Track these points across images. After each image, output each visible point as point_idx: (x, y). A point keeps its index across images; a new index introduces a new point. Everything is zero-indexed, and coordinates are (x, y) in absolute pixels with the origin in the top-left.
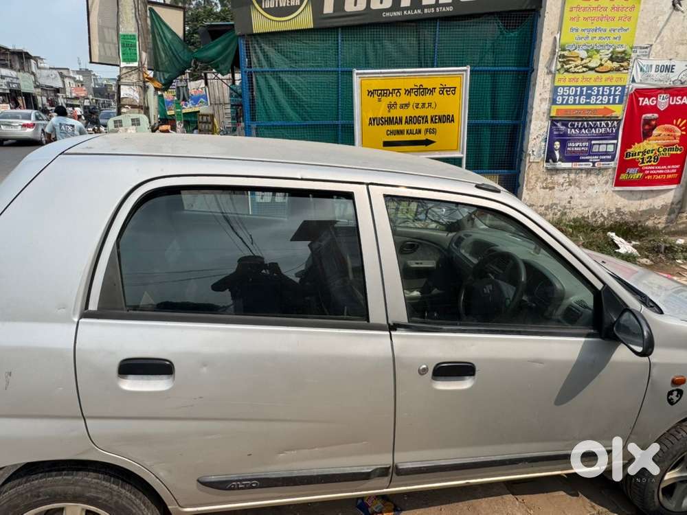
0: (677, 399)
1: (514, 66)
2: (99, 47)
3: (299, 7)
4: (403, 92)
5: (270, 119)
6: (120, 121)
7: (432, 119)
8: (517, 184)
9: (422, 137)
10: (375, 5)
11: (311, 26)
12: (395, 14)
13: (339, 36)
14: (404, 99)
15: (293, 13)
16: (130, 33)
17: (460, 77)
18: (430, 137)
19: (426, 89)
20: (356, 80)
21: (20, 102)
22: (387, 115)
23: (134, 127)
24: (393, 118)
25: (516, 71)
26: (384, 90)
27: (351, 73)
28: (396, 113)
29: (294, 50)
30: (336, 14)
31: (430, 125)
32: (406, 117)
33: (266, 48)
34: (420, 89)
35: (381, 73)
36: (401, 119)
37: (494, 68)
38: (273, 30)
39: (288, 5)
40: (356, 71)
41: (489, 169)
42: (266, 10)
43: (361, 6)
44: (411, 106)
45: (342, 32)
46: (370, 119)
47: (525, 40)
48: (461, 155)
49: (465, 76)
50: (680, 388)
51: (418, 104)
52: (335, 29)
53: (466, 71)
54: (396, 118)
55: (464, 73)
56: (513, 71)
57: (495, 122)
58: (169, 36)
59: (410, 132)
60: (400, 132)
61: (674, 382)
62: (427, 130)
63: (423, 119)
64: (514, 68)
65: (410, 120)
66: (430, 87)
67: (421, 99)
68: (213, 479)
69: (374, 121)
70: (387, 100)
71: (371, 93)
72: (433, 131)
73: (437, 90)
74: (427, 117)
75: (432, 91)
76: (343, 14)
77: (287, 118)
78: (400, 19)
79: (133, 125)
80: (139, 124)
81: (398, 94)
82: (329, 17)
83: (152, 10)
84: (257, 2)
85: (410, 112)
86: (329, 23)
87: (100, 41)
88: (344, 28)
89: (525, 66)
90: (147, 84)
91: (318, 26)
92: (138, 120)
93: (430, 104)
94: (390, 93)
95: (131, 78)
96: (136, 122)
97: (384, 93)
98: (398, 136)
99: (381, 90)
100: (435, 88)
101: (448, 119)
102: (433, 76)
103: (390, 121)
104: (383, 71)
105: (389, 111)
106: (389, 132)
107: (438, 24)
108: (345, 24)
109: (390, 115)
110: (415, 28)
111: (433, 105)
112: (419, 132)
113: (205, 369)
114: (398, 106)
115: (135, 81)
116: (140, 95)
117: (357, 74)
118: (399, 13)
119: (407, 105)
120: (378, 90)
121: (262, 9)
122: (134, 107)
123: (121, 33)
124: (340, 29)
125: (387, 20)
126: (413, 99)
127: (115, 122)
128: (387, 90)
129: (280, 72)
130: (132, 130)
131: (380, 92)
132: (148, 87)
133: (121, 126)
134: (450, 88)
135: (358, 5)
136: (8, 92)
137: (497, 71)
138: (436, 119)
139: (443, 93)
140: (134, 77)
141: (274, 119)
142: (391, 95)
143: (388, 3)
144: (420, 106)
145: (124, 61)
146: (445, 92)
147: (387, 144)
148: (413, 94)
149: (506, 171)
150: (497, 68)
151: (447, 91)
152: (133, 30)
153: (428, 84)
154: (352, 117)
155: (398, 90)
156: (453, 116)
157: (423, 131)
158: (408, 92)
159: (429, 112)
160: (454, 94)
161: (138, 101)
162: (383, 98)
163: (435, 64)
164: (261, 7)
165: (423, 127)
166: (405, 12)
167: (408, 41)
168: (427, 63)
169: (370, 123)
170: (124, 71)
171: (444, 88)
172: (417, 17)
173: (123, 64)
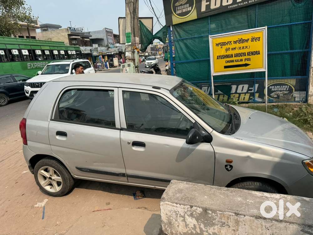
0: (231, 169)
1: (302, 21)
2: (123, 37)
3: (191, 11)
4: (232, 43)
5: (180, 60)
6: (124, 65)
7: (248, 54)
8: (307, 83)
9: (243, 63)
10: (225, 4)
11: (196, 17)
12: (234, 6)
13: (209, 20)
14: (233, 46)
15: (189, 13)
16: (129, 32)
17: (262, 32)
18: (247, 62)
19: (244, 40)
20: (210, 40)
21: (122, 56)
22: (225, 54)
23: (128, 67)
24: (228, 55)
25: (303, 23)
26: (223, 43)
27: (208, 37)
28: (229, 53)
29: (190, 29)
30: (207, 11)
31: (247, 57)
32: (235, 54)
33: (178, 30)
34: (241, 40)
35: (222, 35)
36: (232, 55)
37: (290, 24)
38: (181, 22)
39: (186, 11)
40: (210, 36)
41: (290, 76)
42: (177, 15)
43: (218, 5)
44: (237, 48)
45: (210, 18)
46: (218, 56)
47: (308, 7)
48: (265, 70)
49: (264, 31)
50: (231, 164)
51: (241, 47)
52: (207, 17)
53: (265, 29)
54: (230, 55)
55: (264, 30)
56: (302, 24)
57: (293, 51)
58: (145, 30)
59: (237, 61)
60: (232, 61)
61: (227, 161)
62: (245, 59)
63: (243, 54)
64: (302, 22)
65: (237, 55)
66: (247, 39)
67: (242, 45)
68: (79, 167)
69: (219, 57)
70: (225, 47)
71: (217, 45)
72: (249, 60)
73: (250, 40)
74: (245, 53)
75: (247, 40)
76: (210, 10)
77: (187, 59)
78: (237, 8)
79: (128, 66)
80: (130, 66)
81: (230, 44)
82: (204, 12)
83: (140, 21)
84: (174, 12)
85: (237, 51)
86: (204, 15)
87: (123, 36)
88: (211, 16)
89: (309, 20)
90: (135, 50)
91: (199, 17)
92: (130, 64)
93: (246, 47)
94: (226, 44)
95: (129, 49)
96: (129, 65)
97: (223, 44)
98: (231, 63)
99: (222, 43)
100: (249, 39)
101: (257, 53)
102: (247, 34)
103: (227, 56)
104: (222, 34)
105: (226, 52)
106: (227, 62)
107: (257, 6)
108: (211, 14)
109: (227, 54)
110: (245, 10)
111: (248, 47)
112: (242, 60)
113: (73, 136)
114: (231, 49)
115: (130, 50)
116: (132, 55)
117: (211, 37)
118: (236, 5)
119: (235, 48)
120: (220, 43)
121: (177, 14)
122: (129, 59)
123: (126, 32)
124: (209, 17)
125: (231, 9)
126: (238, 45)
127: (123, 66)
128: (225, 43)
129: (184, 39)
130: (128, 69)
131: (221, 44)
132: (135, 52)
133: (124, 67)
134: (257, 38)
135: (216, 5)
136: (118, 53)
137: (292, 25)
138: (250, 54)
139: (253, 41)
140: (130, 49)
141: (182, 59)
142: (227, 44)
143: (231, 1)
144: (241, 48)
145: (127, 43)
146: (254, 40)
147: (226, 67)
148: (237, 43)
149: (300, 77)
150: (292, 24)
151: (255, 40)
152: (130, 31)
153: (245, 37)
154: (209, 56)
155: (230, 42)
156: (259, 51)
157: (243, 60)
158: (235, 42)
159: (246, 51)
160: (259, 41)
161: (131, 57)
162: (223, 46)
163: (256, 26)
164: (176, 14)
165: (243, 58)
166: (239, 4)
167: (242, 17)
168: (252, 26)
169: (218, 58)
170: (127, 46)
171: (253, 38)
172: (245, 5)
173: (126, 44)
